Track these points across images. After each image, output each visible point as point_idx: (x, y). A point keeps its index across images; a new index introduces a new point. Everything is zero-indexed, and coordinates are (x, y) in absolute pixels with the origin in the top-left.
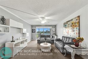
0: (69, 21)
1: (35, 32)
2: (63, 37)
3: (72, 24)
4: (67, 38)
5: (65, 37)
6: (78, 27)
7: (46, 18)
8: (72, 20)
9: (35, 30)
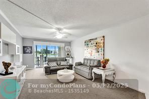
0: (92, 40)
1: (31, 53)
2: (85, 59)
3: (96, 43)
4: (91, 60)
5: (88, 60)
6: (103, 48)
7: (65, 30)
8: (96, 39)
9: (31, 47)
